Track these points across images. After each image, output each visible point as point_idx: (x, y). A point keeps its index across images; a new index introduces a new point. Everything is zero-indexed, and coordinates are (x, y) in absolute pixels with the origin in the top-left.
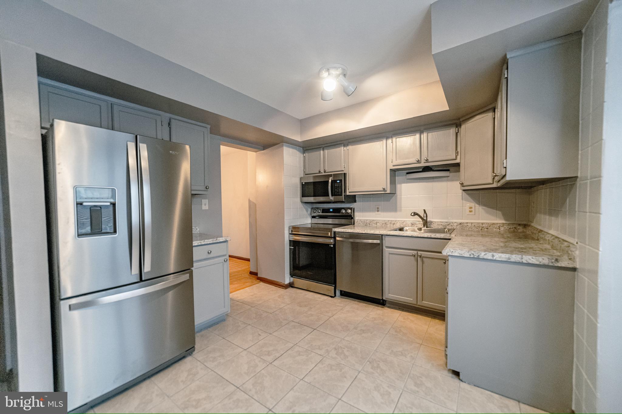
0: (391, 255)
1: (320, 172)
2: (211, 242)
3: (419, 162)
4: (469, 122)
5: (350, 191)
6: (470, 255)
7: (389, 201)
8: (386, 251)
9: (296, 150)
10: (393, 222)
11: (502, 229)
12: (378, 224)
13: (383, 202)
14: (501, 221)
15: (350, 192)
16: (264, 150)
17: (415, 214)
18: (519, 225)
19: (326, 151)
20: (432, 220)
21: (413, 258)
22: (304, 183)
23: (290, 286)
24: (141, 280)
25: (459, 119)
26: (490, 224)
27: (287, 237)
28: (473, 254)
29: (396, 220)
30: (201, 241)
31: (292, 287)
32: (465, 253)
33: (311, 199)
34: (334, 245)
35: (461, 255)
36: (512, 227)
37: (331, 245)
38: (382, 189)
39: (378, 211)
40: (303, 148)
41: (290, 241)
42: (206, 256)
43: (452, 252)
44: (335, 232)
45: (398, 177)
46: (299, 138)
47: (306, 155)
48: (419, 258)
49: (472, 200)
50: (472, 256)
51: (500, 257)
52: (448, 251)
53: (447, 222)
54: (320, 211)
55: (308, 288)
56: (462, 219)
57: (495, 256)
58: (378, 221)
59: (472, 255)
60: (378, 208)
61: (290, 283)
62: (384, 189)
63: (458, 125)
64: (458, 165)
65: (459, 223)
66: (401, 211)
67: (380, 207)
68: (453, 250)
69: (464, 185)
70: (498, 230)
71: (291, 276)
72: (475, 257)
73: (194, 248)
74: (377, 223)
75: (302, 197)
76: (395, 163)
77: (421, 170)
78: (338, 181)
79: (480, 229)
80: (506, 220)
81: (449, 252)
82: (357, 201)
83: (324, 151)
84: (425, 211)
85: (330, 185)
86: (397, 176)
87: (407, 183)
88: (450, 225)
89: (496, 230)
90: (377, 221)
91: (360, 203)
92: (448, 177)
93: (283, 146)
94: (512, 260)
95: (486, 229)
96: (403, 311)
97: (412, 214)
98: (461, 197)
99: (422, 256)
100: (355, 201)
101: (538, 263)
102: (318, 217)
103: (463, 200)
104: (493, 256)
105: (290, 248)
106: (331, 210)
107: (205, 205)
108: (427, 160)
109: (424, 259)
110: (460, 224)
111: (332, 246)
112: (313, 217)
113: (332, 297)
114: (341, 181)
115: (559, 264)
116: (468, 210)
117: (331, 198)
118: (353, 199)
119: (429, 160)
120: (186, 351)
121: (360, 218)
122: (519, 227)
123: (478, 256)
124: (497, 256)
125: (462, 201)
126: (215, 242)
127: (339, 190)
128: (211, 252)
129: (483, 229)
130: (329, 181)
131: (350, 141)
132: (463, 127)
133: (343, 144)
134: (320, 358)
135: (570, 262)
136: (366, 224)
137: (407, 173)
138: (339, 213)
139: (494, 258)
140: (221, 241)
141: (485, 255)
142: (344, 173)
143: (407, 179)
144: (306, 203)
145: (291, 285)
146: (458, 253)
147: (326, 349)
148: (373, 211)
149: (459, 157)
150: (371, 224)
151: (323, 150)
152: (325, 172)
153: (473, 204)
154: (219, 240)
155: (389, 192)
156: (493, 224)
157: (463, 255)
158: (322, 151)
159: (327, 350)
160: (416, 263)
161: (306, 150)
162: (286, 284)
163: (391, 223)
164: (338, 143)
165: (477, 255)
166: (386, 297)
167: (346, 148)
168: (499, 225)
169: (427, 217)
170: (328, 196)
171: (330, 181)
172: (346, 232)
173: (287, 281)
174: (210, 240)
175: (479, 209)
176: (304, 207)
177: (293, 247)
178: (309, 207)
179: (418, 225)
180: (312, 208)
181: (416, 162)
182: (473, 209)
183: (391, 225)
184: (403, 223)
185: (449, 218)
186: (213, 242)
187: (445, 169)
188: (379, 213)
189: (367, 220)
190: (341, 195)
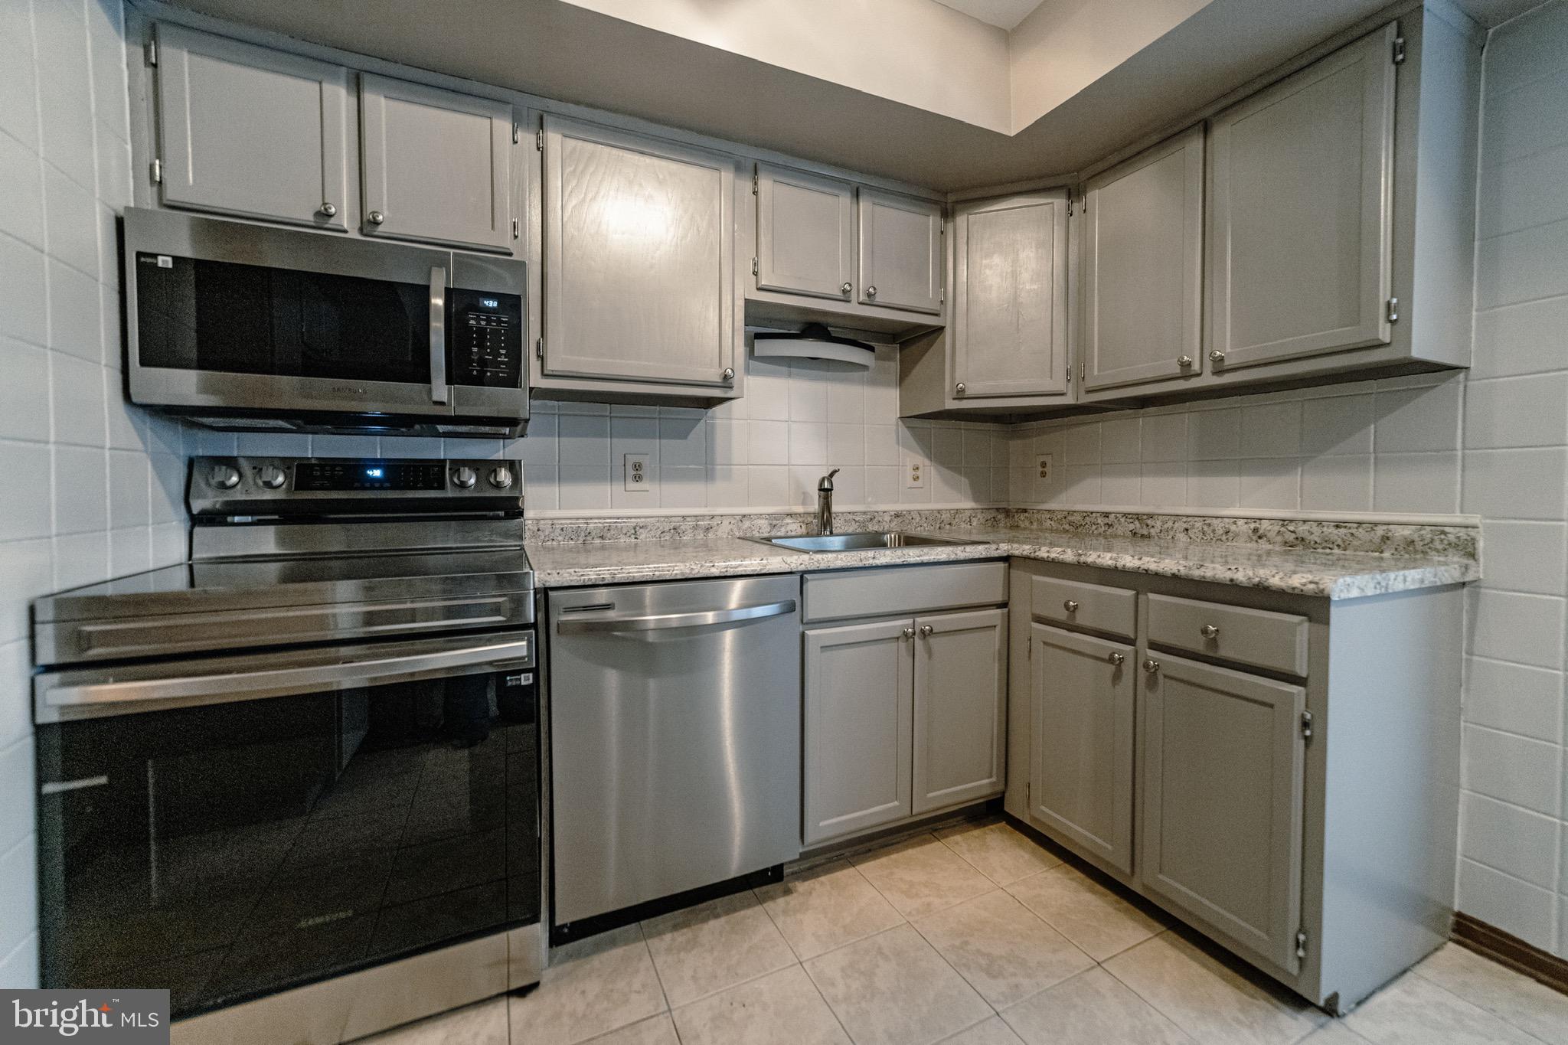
0: (826, 656)
3: (845, 296)
5: (553, 366)
8: (811, 640)
11: (974, 524)
13: (658, 441)
14: (968, 504)
18: (998, 510)
21: (902, 645)
25: (955, 192)
26: (952, 512)
34: (540, 672)
36: (988, 516)
37: (518, 673)
39: (638, 478)
44: (544, 592)
48: (919, 643)
49: (917, 447)
53: (865, 513)
54: (280, 479)
56: (900, 502)
58: (641, 522)
60: (637, 466)
62: (727, 379)
64: (934, 331)
65: (893, 513)
67: (645, 461)
69: (967, 393)
70: (969, 527)
74: (639, 531)
75: (144, 362)
78: (492, 304)
80: (976, 500)
83: (366, 96)
85: (436, 315)
88: (874, 522)
89: (966, 526)
90: (634, 521)
95: (948, 527)
98: (894, 437)
99: (927, 632)
102: (249, 519)
106: (374, 473)
108: (873, 295)
109: (938, 641)
110: (897, 516)
111: (526, 679)
112: (198, 520)
114: (512, 302)
116: (910, 473)
117: (445, 397)
121: (554, 513)
125: (898, 445)
127: (497, 355)
131: (553, 105)
132: (961, 220)
136: (586, 538)
137: (759, 337)
138: (442, 489)
148: (618, 478)
149: (944, 309)
150: (608, 535)
151: (354, 86)
152: (369, 224)
153: (920, 460)
156: (958, 511)
160: (909, 662)
168: (968, 514)
170: (426, 379)
171: (436, 290)
175: (931, 472)
176: (144, 441)
177: (103, 780)
178: (178, 446)
179: (789, 528)
180: (191, 463)
181: (838, 293)
182: (919, 473)
183: (699, 534)
184: (740, 524)
185: (870, 499)
187: (860, 340)
188: (643, 485)
189: (588, 520)
190: (514, 382)
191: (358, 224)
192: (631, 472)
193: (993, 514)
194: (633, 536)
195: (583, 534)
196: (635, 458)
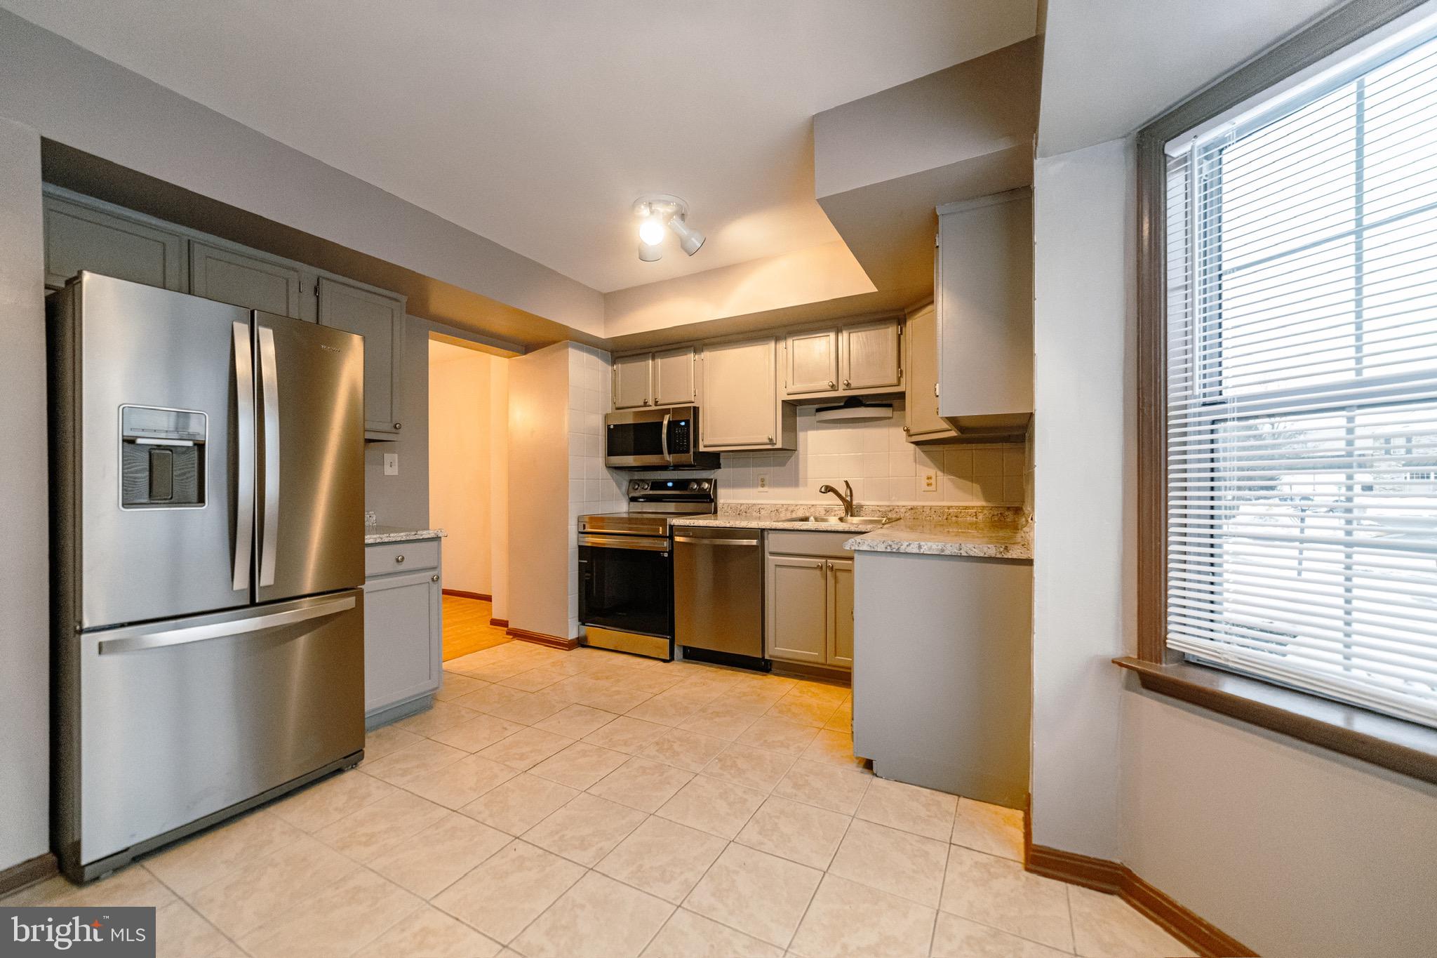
0: (778, 569)
1: (645, 404)
2: (404, 539)
3: (834, 388)
4: (916, 316)
5: (707, 443)
6: (886, 548)
7: (784, 466)
8: (771, 561)
9: (597, 355)
10: (791, 508)
11: (981, 517)
12: (763, 512)
13: (771, 468)
14: (979, 502)
15: (705, 446)
16: (525, 353)
17: (829, 489)
18: (1008, 508)
19: (659, 361)
20: (863, 503)
21: (818, 572)
22: (612, 427)
23: (579, 643)
24: (254, 602)
25: (903, 309)
26: (961, 508)
27: (573, 540)
28: (890, 546)
29: (797, 503)
30: (381, 536)
31: (584, 646)
33: (629, 460)
34: (671, 553)
36: (996, 513)
37: (664, 552)
38: (767, 441)
39: (763, 486)
40: (612, 352)
41: (580, 547)
42: (390, 566)
43: (859, 543)
44: (671, 527)
45: (801, 418)
46: (600, 332)
47: (617, 367)
48: (829, 573)
49: (932, 465)
50: (889, 550)
51: (930, 549)
52: (853, 543)
53: (889, 506)
54: (646, 487)
55: (616, 647)
56: (916, 500)
58: (762, 507)
60: (763, 480)
61: (578, 638)
62: (771, 440)
63: (901, 321)
64: (901, 396)
65: (910, 507)
66: (806, 485)
67: (767, 477)
69: (912, 432)
70: (974, 519)
71: (580, 623)
72: (894, 550)
73: (367, 549)
74: (761, 510)
75: (608, 455)
76: (790, 391)
77: (842, 404)
78: (683, 424)
79: (945, 517)
80: (987, 500)
82: (721, 466)
83: (656, 360)
84: (847, 482)
85: (665, 430)
86: (799, 416)
87: (818, 429)
88: (893, 512)
89: (972, 519)
91: (727, 469)
92: (889, 418)
93: (566, 347)
94: (947, 552)
95: (954, 518)
96: (802, 679)
97: (823, 490)
98: (912, 458)
99: (834, 568)
100: (718, 466)
101: (982, 555)
102: (642, 500)
103: (915, 462)
104: (920, 547)
105: (580, 564)
106: (670, 484)
107: (391, 466)
108: (848, 385)
109: (839, 574)
110: (912, 509)
111: (666, 555)
112: (633, 499)
113: (664, 661)
114: (687, 422)
115: (1009, 555)
116: (925, 481)
117: (668, 458)
118: (712, 460)
119: (853, 386)
120: (345, 758)
121: (728, 501)
122: (1007, 513)
125: (914, 465)
126: (412, 538)
127: (684, 442)
128: (402, 559)
129: (950, 517)
130: (662, 422)
131: (706, 341)
132: (909, 323)
133: (693, 348)
134: (625, 758)
135: (1023, 550)
136: (740, 512)
137: (819, 410)
138: (686, 490)
140: (426, 537)
141: (907, 546)
142: (694, 408)
143: (818, 422)
144: (616, 468)
145: (581, 643)
147: (639, 744)
148: (754, 485)
149: (903, 380)
151: (653, 359)
152: (656, 403)
153: (932, 471)
154: (422, 535)
155: (781, 447)
156: (966, 508)
158: (650, 361)
159: (641, 745)
160: (823, 582)
161: (618, 357)
162: (569, 639)
163: (787, 510)
164: (683, 344)
165: (897, 547)
166: (770, 653)
167: (699, 355)
168: (975, 509)
169: (851, 496)
170: (661, 452)
171: (665, 422)
173: (573, 635)
174: (402, 534)
175: (945, 481)
176: (612, 477)
177: (586, 561)
178: (624, 478)
179: (837, 513)
180: (631, 481)
181: (829, 388)
182: (933, 481)
185: (894, 498)
186: (408, 538)
187: (884, 402)
188: (765, 489)
189: (741, 505)
190: (688, 451)
191: (654, 402)
192: (760, 483)
193: (1001, 510)
194: (758, 511)
195: (736, 509)
196: (762, 477)
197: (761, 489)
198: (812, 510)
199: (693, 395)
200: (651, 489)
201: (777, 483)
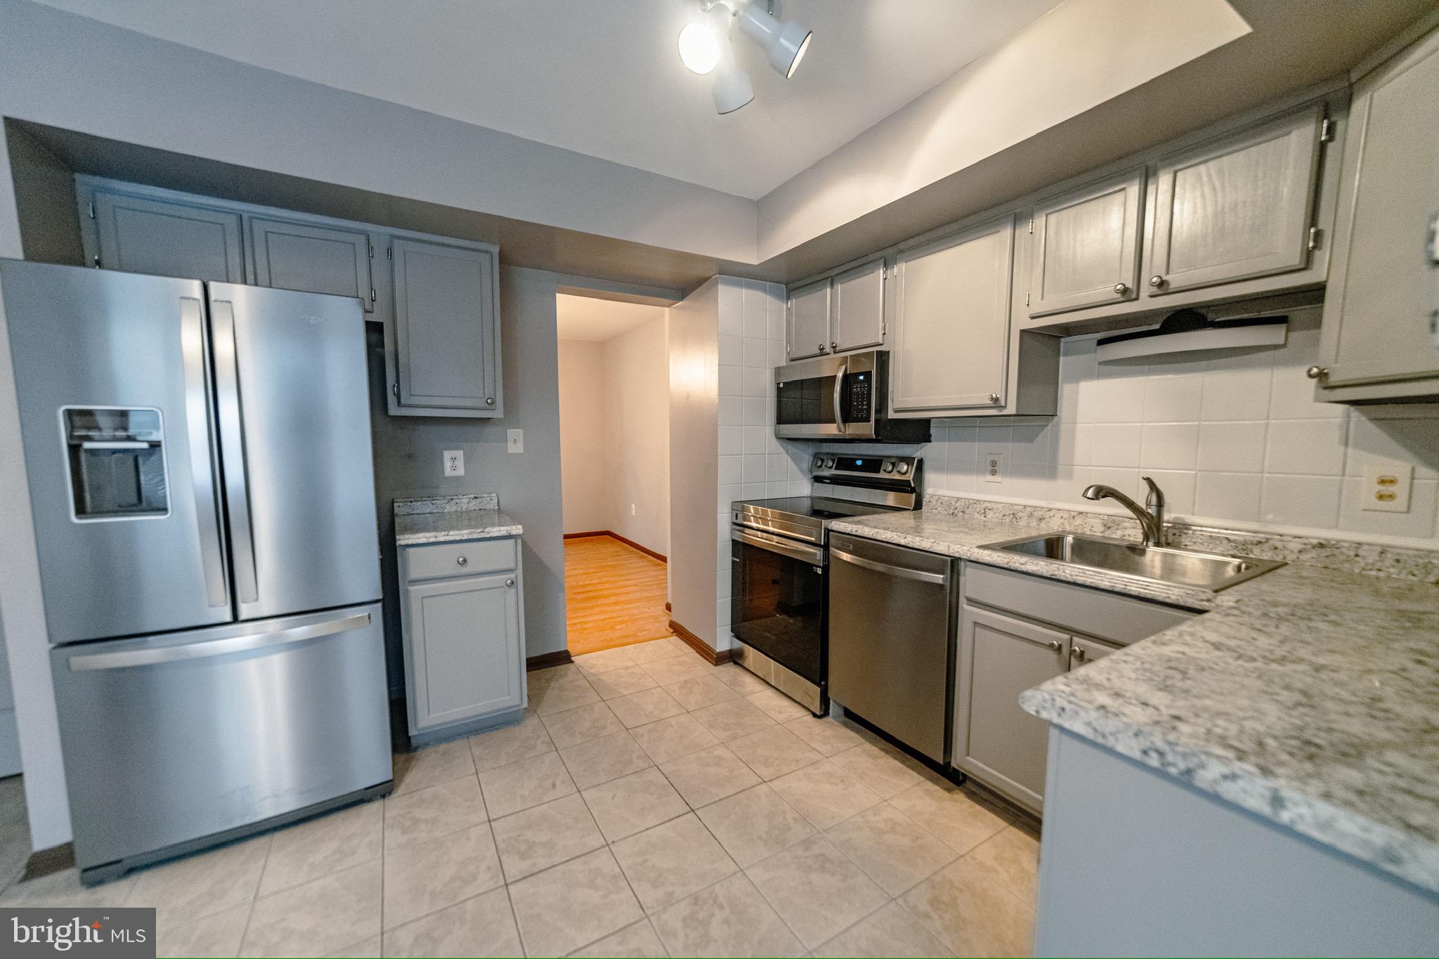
0: (982, 632)
1: (821, 351)
2: (465, 537)
3: (1127, 295)
4: (1387, 79)
5: (898, 406)
6: (1145, 752)
7: (1032, 441)
8: (968, 613)
9: (765, 291)
10: (1038, 514)
12: (990, 515)
13: (1011, 444)
15: (896, 411)
16: (682, 299)
17: (1102, 492)
19: (840, 288)
21: (1052, 655)
22: (781, 385)
23: (729, 659)
24: (236, 619)
27: (725, 536)
28: (1161, 754)
30: (438, 534)
31: (736, 663)
32: (1119, 736)
33: (804, 430)
34: (826, 569)
35: (1100, 740)
37: (817, 567)
38: (989, 402)
39: (994, 473)
40: (787, 284)
41: (736, 543)
42: (453, 569)
43: (1063, 709)
44: (828, 532)
45: (1071, 359)
46: (751, 258)
47: (793, 303)
48: (1074, 662)
50: (1154, 761)
52: (1045, 701)
53: (1258, 535)
54: (831, 464)
55: (764, 676)
56: (1335, 527)
57: (1289, 805)
58: (990, 506)
59: (1154, 755)
60: (994, 464)
61: (730, 651)
62: (996, 400)
63: (1331, 108)
64: (1315, 294)
66: (1069, 475)
67: (1000, 461)
68: (1065, 704)
69: (1333, 380)
71: (733, 634)
72: (1173, 770)
75: (780, 424)
76: (1036, 309)
77: (1157, 326)
78: (861, 378)
81: (1048, 705)
82: (932, 438)
83: (836, 287)
84: (1150, 484)
85: (838, 388)
86: (1064, 355)
87: (1101, 376)
90: (986, 504)
91: (941, 443)
92: (1276, 347)
93: (716, 284)
97: (1090, 494)
98: (1336, 435)
100: (927, 439)
102: (829, 481)
103: (1346, 444)
105: (732, 561)
106: (859, 463)
107: (515, 443)
108: (1162, 284)
111: (819, 571)
112: (818, 479)
113: (815, 715)
114: (868, 375)
116: (1373, 488)
118: (918, 430)
119: (1174, 285)
121: (940, 492)
123: (1189, 772)
124: (1304, 810)
125: (1343, 448)
126: (475, 536)
127: (863, 405)
128: (465, 561)
130: (836, 377)
131: (902, 246)
133: (882, 260)
136: (956, 511)
137: (1101, 342)
138: (879, 472)
139: (1285, 817)
140: (494, 535)
142: (880, 354)
143: (1101, 363)
144: (789, 439)
145: (733, 657)
146: (1089, 724)
148: (979, 471)
149: (1321, 258)
150: (967, 511)
151: (832, 285)
152: (834, 350)
153: (1399, 466)
154: (489, 533)
155: (1014, 413)
157: (1110, 742)
158: (829, 290)
161: (793, 290)
162: (718, 651)
163: (1031, 515)
164: (871, 257)
165: (1182, 765)
166: (960, 761)
167: (892, 271)
169: (1160, 504)
171: (840, 377)
172: (857, 534)
173: (722, 646)
174: (465, 531)
176: (787, 451)
179: (1127, 532)
180: (812, 457)
182: (1399, 488)
183: (1033, 522)
184: (1072, 520)
185: (1272, 516)
186: (470, 537)
187: (1266, 314)
188: (997, 478)
189: (958, 499)
190: (867, 420)
191: (831, 348)
192: (990, 468)
194: (983, 515)
195: (952, 508)
196: (994, 458)
197: (990, 478)
198: (1079, 521)
199: (881, 332)
200: (836, 469)
201: (1021, 470)
